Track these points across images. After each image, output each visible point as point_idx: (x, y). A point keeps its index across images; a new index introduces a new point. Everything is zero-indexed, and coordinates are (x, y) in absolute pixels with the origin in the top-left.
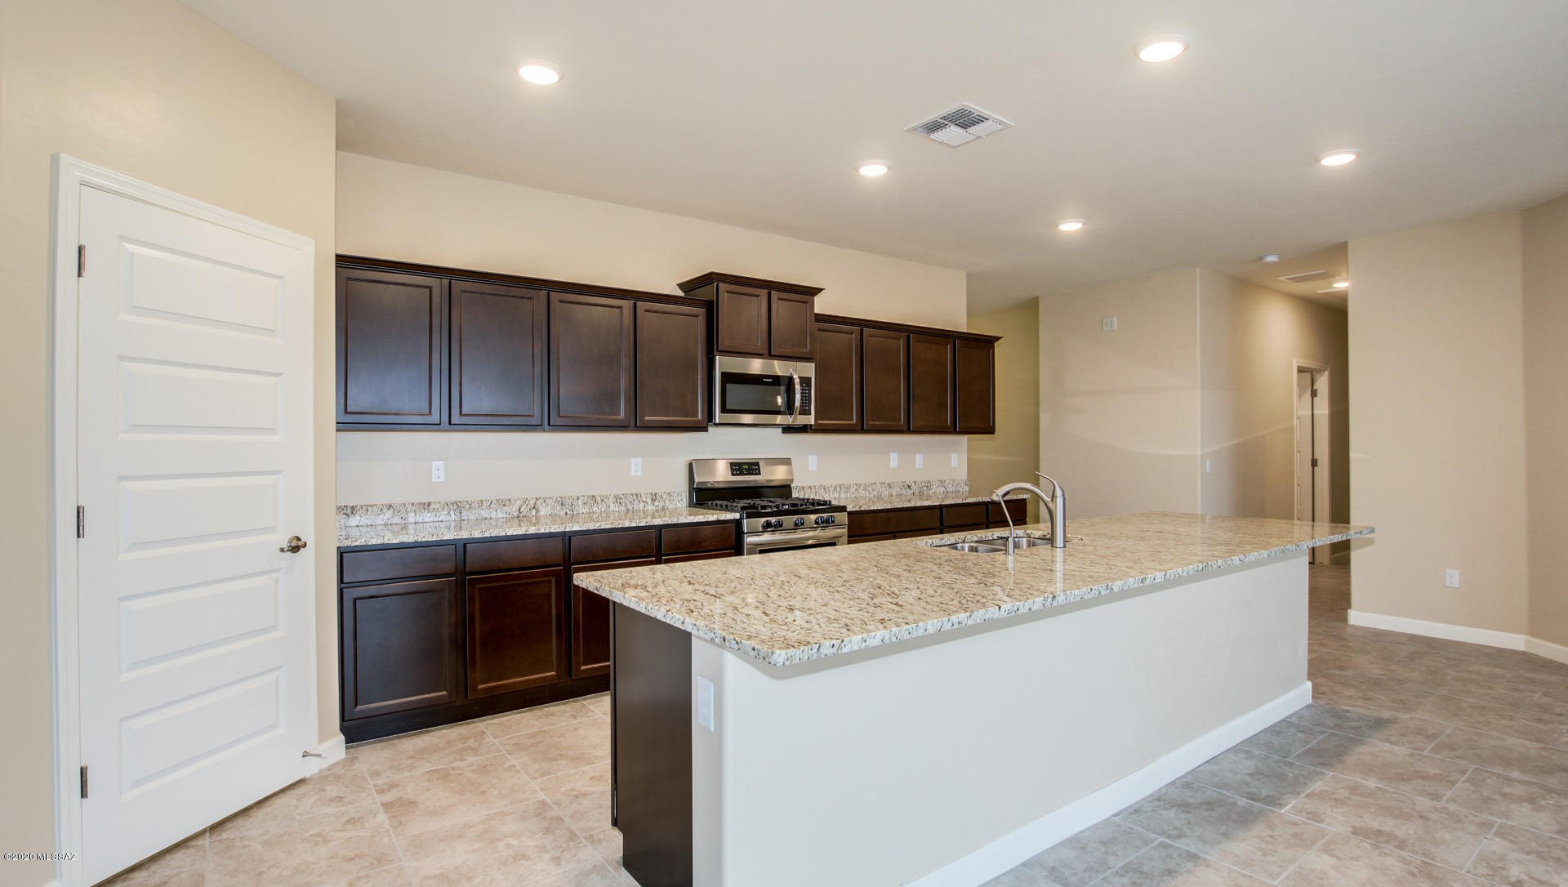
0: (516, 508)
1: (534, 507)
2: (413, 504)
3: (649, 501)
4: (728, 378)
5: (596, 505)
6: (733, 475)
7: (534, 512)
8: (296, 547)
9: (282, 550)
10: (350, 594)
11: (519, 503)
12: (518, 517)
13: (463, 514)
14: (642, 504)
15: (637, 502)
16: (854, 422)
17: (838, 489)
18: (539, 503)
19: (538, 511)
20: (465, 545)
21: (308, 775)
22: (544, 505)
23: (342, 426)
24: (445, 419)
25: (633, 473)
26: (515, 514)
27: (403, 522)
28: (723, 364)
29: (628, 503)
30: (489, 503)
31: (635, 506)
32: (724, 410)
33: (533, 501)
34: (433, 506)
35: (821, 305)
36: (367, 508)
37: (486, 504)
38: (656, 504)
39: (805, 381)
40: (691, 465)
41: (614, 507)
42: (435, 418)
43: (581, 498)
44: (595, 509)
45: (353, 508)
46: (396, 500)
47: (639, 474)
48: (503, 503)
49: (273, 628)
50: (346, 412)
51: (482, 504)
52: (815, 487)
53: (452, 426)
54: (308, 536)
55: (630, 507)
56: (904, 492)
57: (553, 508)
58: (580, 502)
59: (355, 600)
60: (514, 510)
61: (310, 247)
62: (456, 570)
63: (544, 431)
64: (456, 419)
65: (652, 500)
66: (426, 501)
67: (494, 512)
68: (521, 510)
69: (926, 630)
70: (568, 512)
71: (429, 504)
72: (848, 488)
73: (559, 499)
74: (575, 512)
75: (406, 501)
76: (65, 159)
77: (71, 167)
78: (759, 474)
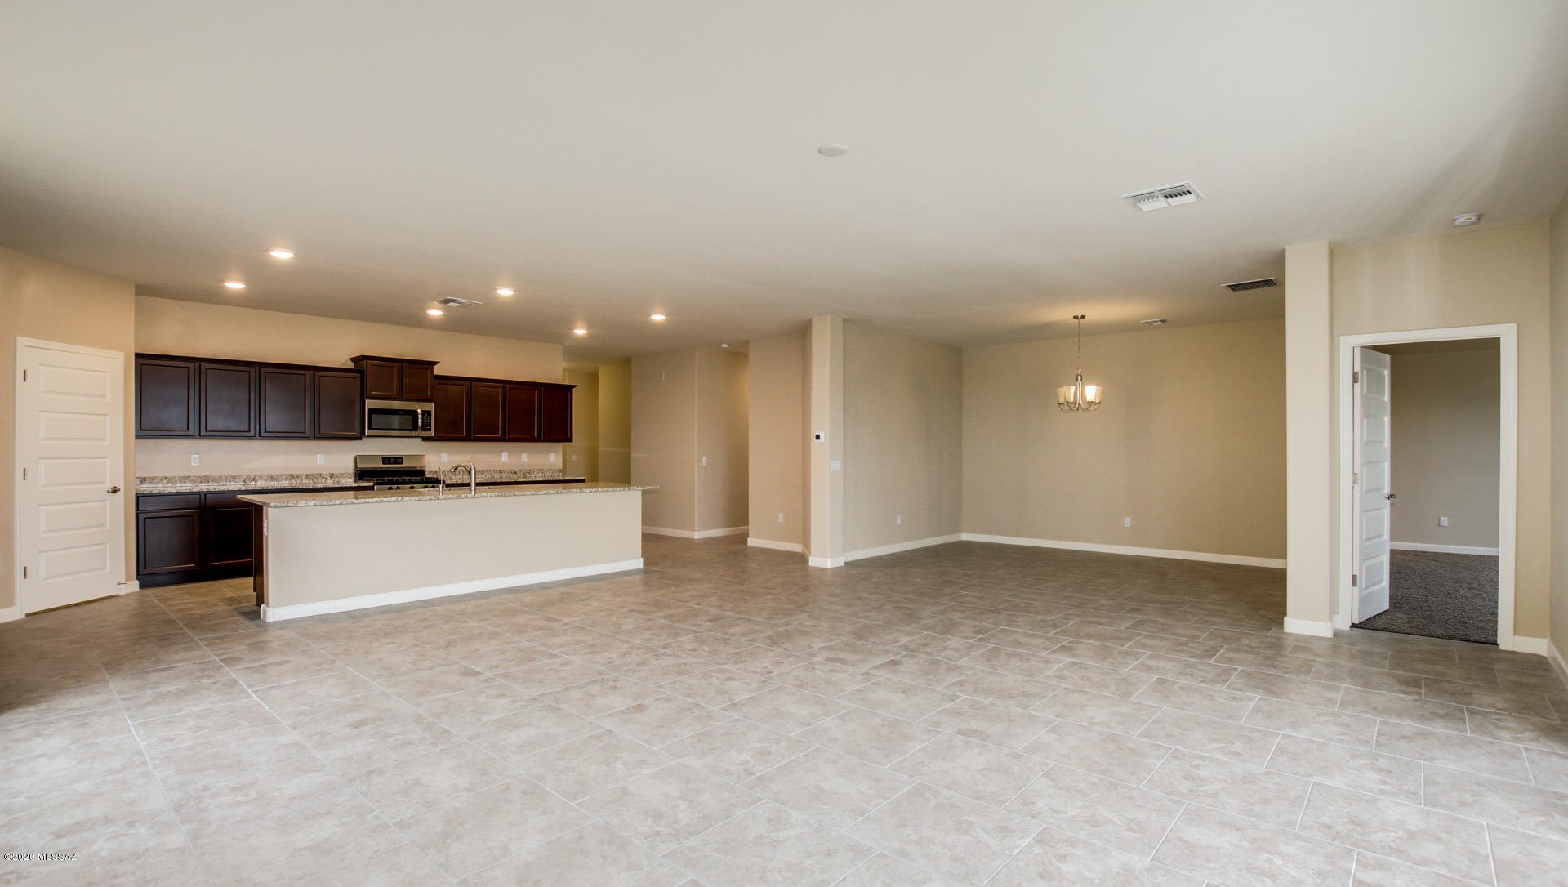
1: (254, 480)
2: (179, 476)
3: (329, 478)
4: (372, 411)
5: (293, 479)
6: (383, 463)
7: (253, 482)
8: (115, 491)
9: (108, 492)
10: (142, 516)
11: (245, 477)
12: (243, 485)
14: (324, 479)
15: (320, 478)
16: (465, 434)
18: (257, 478)
19: (256, 481)
20: (205, 495)
21: (120, 594)
22: (260, 477)
23: (138, 436)
24: (197, 433)
28: (369, 404)
29: (314, 478)
30: (226, 477)
31: (319, 480)
32: (370, 428)
33: (253, 476)
34: (192, 478)
35: (438, 370)
37: (224, 478)
39: (426, 413)
40: (356, 459)
41: (305, 481)
42: (191, 433)
43: (284, 475)
44: (293, 481)
45: (145, 478)
46: (169, 475)
47: (323, 463)
48: (235, 477)
49: (104, 525)
50: (141, 430)
51: (221, 477)
53: (201, 437)
54: (121, 486)
55: (315, 481)
56: (511, 475)
57: (266, 480)
58: (283, 478)
59: (145, 519)
60: (241, 480)
61: (121, 356)
62: (200, 505)
63: (256, 439)
64: (203, 433)
68: (246, 481)
70: (276, 483)
71: (189, 477)
73: (270, 476)
74: (280, 483)
75: (176, 475)
76: (19, 338)
77: (22, 341)
78: (402, 463)
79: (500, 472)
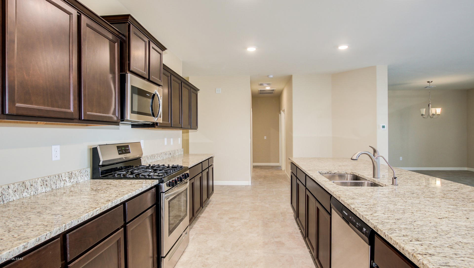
3: (67, 179)
5: (26, 190)
6: (120, 154)
14: (63, 182)
15: (58, 182)
25: (54, 159)
29: (52, 183)
31: (58, 185)
38: (72, 180)
41: (41, 190)
43: (12, 187)
44: (25, 194)
47: (59, 158)
55: (54, 187)
58: (10, 191)
65: (69, 178)
74: (5, 202)
78: (130, 152)
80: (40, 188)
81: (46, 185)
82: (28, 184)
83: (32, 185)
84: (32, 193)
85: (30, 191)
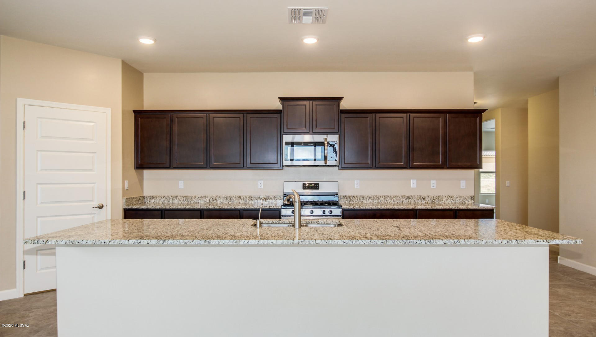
0: (208, 199)
1: (215, 199)
2: (171, 196)
5: (241, 200)
6: (303, 189)
7: (215, 201)
8: (101, 207)
9: (95, 208)
11: (209, 197)
12: (209, 203)
13: (189, 201)
16: (369, 163)
17: (372, 198)
18: (217, 198)
19: (217, 201)
22: (219, 199)
26: (208, 202)
27: (168, 202)
30: (198, 197)
33: (215, 197)
34: (178, 197)
36: (157, 197)
37: (197, 198)
38: (268, 201)
40: (283, 184)
42: (167, 165)
44: (240, 201)
45: (152, 197)
46: (166, 195)
47: (262, 187)
48: (203, 197)
51: (196, 197)
52: (357, 196)
53: (174, 168)
54: (106, 203)
56: (420, 201)
57: (223, 200)
58: (234, 198)
60: (207, 200)
61: (109, 111)
64: (175, 165)
66: (176, 195)
67: (200, 201)
68: (210, 200)
69: (87, 243)
70: (229, 202)
71: (177, 196)
72: (379, 198)
73: (225, 197)
74: (232, 202)
75: (169, 195)
76: (19, 99)
77: (21, 102)
78: (318, 189)
79: (409, 197)
80: (248, 200)
81: (252, 199)
82: (242, 197)
83: (244, 198)
84: (244, 202)
85: (243, 200)
